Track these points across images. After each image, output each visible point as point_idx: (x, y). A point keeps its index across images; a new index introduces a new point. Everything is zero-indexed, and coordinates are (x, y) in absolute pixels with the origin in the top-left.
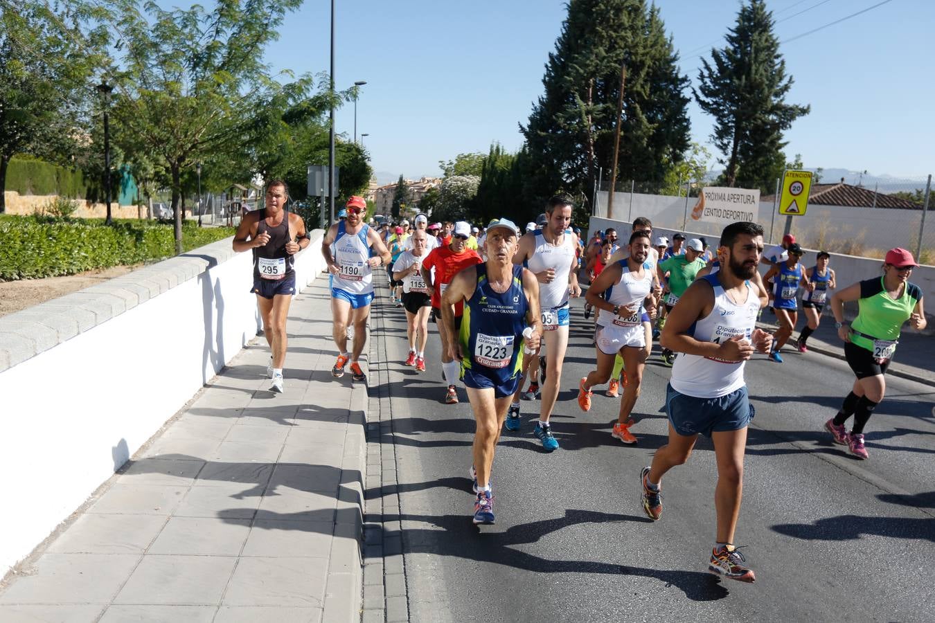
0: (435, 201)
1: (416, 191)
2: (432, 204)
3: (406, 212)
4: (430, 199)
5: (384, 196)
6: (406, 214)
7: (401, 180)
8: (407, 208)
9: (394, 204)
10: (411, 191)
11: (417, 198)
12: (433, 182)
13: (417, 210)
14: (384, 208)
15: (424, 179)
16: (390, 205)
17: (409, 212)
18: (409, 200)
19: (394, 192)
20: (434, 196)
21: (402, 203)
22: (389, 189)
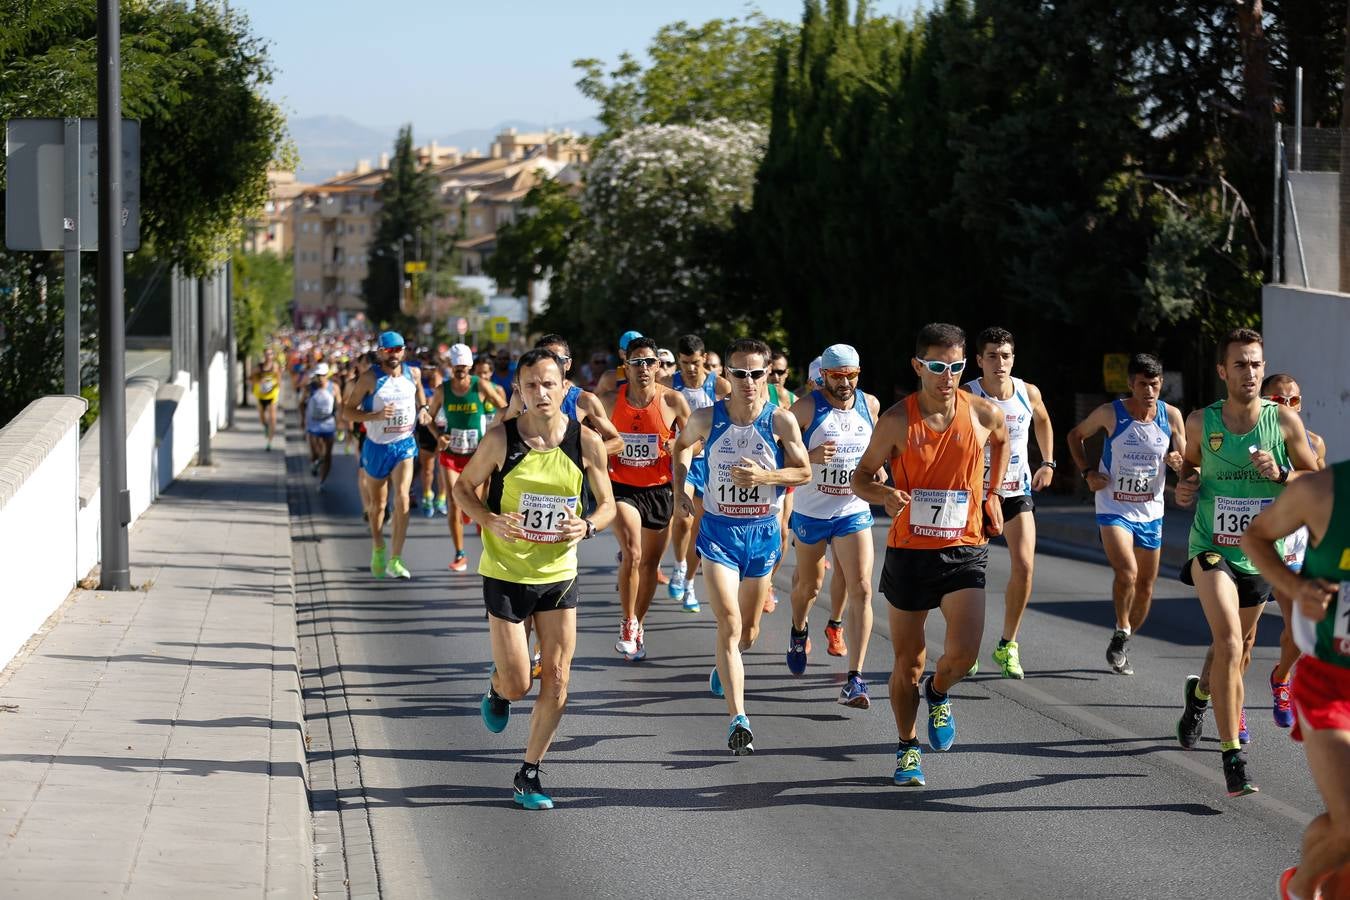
0: (565, 242)
1: (472, 196)
2: (553, 257)
3: (430, 296)
4: (539, 231)
5: (330, 225)
6: (433, 304)
7: (404, 151)
8: (438, 277)
9: (375, 263)
10: (449, 198)
11: (480, 231)
12: (552, 152)
13: (483, 285)
14: (331, 283)
15: (507, 143)
16: (356, 266)
17: (442, 295)
18: (442, 241)
19: (373, 207)
20: (559, 216)
21: (411, 257)
22: (350, 192)
